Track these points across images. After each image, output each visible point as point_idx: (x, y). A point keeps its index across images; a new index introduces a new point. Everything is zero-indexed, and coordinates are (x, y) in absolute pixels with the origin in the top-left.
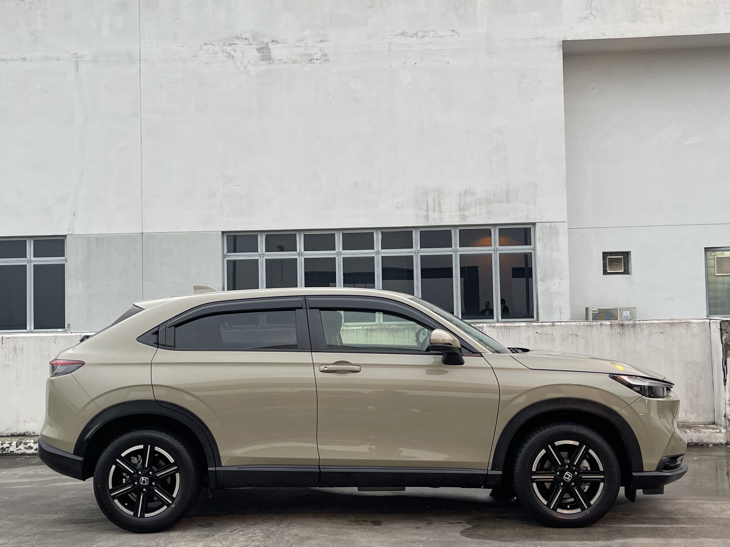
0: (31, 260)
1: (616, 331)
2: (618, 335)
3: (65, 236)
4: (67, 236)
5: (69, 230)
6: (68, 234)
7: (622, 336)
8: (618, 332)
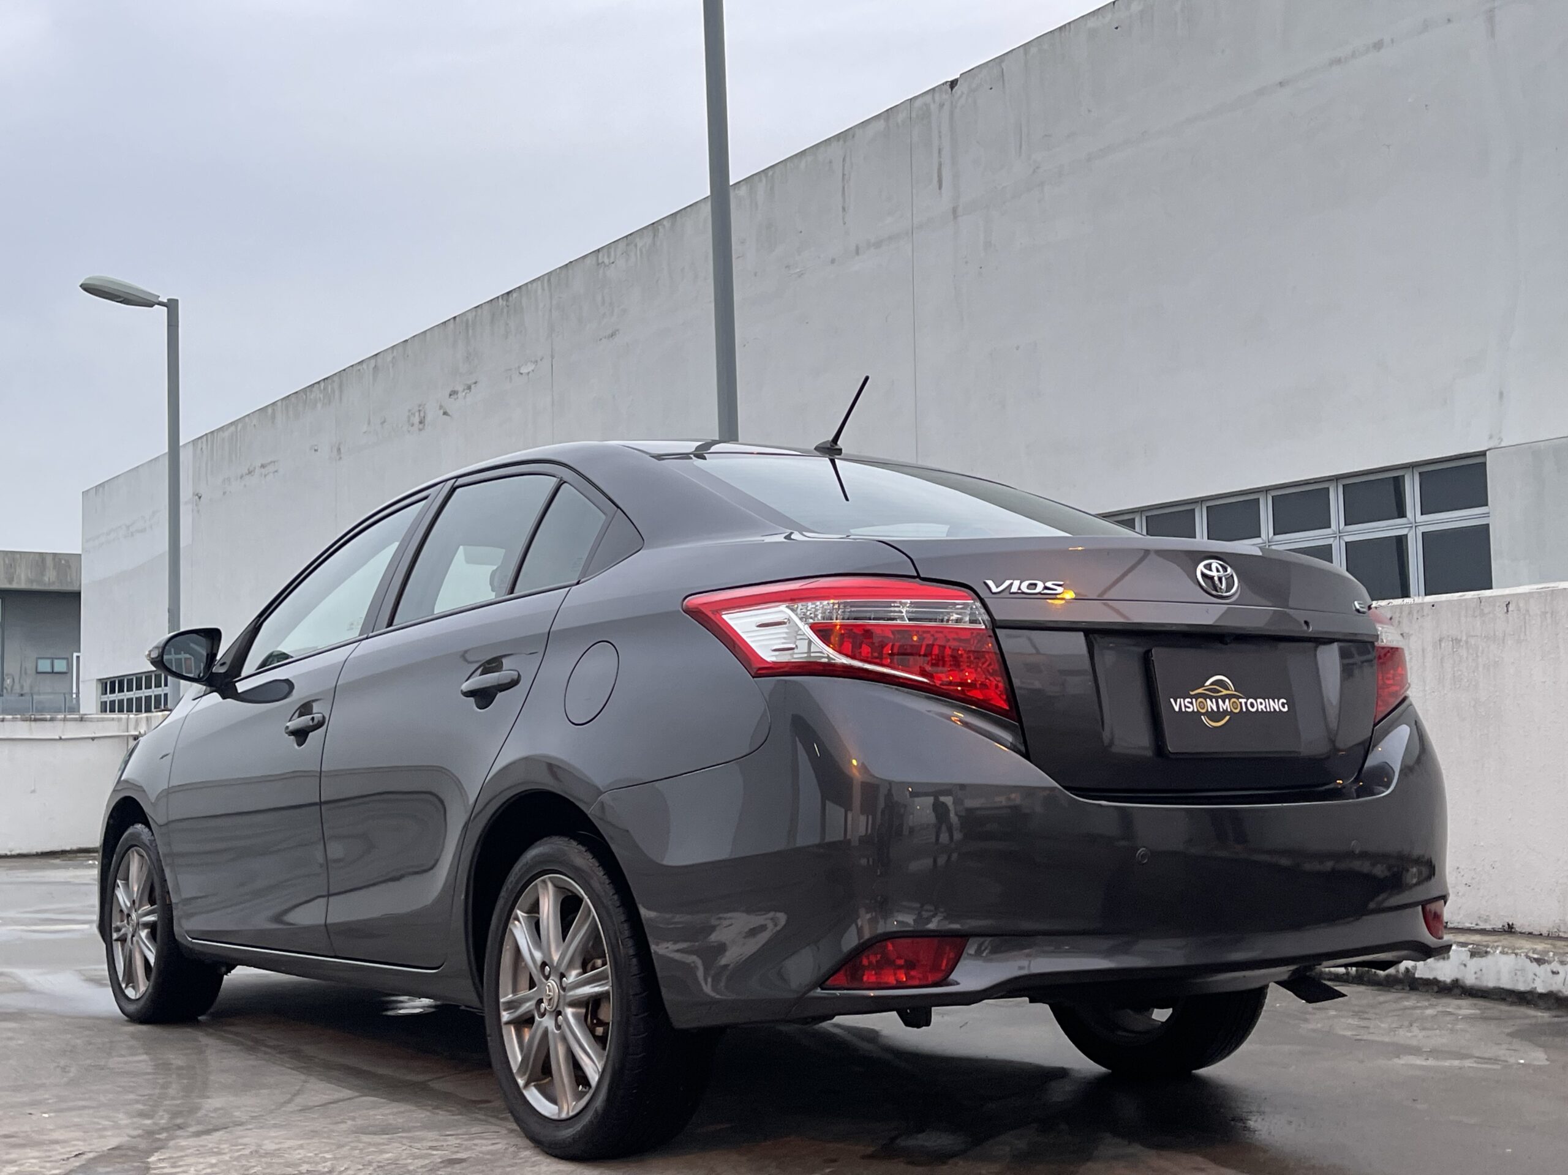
0: (1416, 523)
3: (1483, 454)
4: (1488, 453)
5: (1491, 437)
6: (1491, 445)
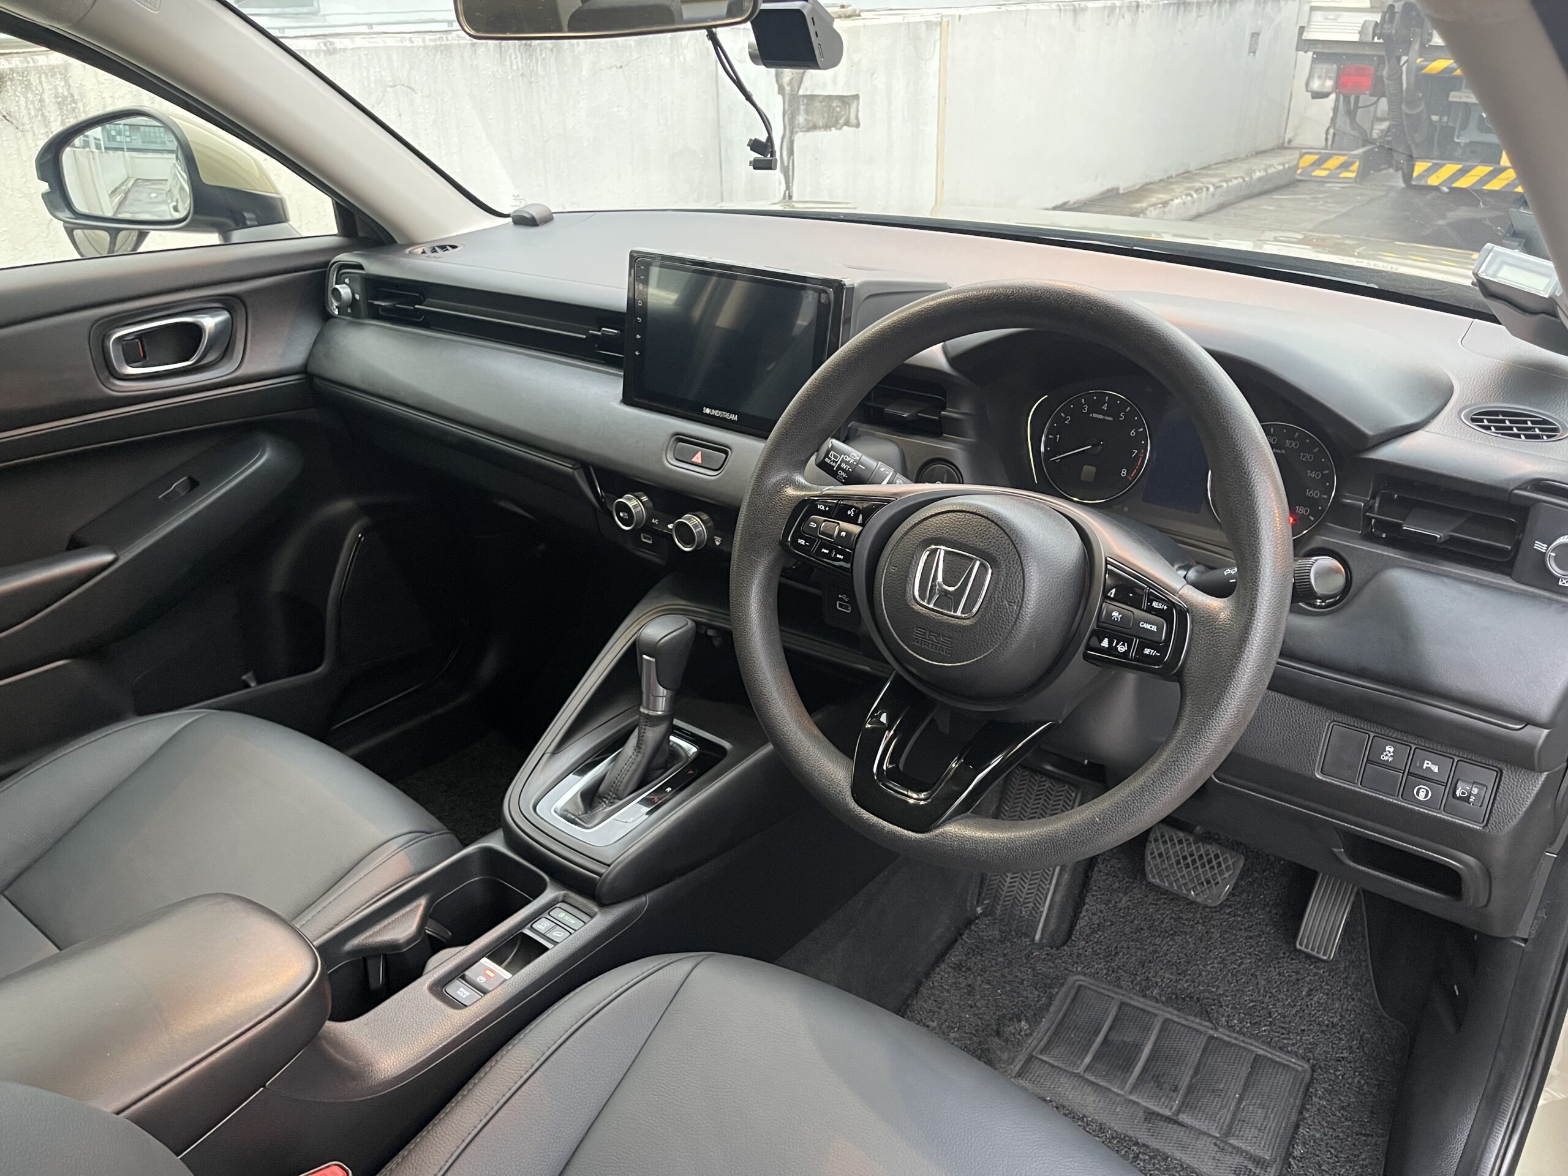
1: (515, 67)
2: (520, 78)
7: (531, 83)
8: (518, 69)
